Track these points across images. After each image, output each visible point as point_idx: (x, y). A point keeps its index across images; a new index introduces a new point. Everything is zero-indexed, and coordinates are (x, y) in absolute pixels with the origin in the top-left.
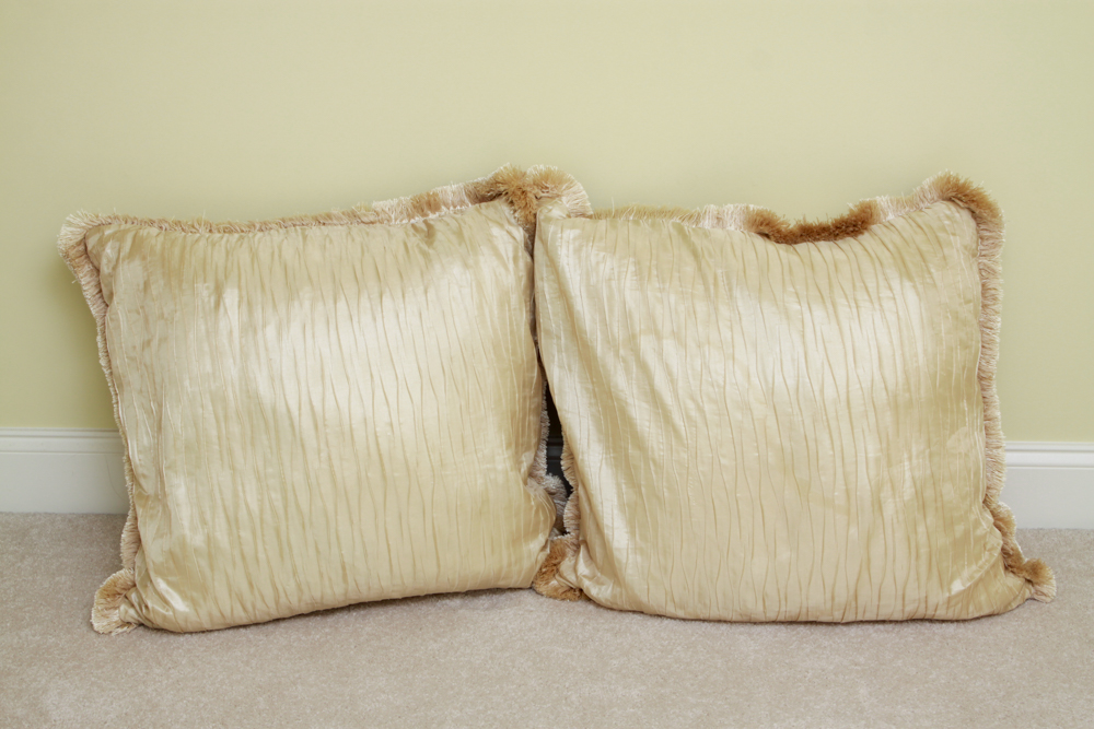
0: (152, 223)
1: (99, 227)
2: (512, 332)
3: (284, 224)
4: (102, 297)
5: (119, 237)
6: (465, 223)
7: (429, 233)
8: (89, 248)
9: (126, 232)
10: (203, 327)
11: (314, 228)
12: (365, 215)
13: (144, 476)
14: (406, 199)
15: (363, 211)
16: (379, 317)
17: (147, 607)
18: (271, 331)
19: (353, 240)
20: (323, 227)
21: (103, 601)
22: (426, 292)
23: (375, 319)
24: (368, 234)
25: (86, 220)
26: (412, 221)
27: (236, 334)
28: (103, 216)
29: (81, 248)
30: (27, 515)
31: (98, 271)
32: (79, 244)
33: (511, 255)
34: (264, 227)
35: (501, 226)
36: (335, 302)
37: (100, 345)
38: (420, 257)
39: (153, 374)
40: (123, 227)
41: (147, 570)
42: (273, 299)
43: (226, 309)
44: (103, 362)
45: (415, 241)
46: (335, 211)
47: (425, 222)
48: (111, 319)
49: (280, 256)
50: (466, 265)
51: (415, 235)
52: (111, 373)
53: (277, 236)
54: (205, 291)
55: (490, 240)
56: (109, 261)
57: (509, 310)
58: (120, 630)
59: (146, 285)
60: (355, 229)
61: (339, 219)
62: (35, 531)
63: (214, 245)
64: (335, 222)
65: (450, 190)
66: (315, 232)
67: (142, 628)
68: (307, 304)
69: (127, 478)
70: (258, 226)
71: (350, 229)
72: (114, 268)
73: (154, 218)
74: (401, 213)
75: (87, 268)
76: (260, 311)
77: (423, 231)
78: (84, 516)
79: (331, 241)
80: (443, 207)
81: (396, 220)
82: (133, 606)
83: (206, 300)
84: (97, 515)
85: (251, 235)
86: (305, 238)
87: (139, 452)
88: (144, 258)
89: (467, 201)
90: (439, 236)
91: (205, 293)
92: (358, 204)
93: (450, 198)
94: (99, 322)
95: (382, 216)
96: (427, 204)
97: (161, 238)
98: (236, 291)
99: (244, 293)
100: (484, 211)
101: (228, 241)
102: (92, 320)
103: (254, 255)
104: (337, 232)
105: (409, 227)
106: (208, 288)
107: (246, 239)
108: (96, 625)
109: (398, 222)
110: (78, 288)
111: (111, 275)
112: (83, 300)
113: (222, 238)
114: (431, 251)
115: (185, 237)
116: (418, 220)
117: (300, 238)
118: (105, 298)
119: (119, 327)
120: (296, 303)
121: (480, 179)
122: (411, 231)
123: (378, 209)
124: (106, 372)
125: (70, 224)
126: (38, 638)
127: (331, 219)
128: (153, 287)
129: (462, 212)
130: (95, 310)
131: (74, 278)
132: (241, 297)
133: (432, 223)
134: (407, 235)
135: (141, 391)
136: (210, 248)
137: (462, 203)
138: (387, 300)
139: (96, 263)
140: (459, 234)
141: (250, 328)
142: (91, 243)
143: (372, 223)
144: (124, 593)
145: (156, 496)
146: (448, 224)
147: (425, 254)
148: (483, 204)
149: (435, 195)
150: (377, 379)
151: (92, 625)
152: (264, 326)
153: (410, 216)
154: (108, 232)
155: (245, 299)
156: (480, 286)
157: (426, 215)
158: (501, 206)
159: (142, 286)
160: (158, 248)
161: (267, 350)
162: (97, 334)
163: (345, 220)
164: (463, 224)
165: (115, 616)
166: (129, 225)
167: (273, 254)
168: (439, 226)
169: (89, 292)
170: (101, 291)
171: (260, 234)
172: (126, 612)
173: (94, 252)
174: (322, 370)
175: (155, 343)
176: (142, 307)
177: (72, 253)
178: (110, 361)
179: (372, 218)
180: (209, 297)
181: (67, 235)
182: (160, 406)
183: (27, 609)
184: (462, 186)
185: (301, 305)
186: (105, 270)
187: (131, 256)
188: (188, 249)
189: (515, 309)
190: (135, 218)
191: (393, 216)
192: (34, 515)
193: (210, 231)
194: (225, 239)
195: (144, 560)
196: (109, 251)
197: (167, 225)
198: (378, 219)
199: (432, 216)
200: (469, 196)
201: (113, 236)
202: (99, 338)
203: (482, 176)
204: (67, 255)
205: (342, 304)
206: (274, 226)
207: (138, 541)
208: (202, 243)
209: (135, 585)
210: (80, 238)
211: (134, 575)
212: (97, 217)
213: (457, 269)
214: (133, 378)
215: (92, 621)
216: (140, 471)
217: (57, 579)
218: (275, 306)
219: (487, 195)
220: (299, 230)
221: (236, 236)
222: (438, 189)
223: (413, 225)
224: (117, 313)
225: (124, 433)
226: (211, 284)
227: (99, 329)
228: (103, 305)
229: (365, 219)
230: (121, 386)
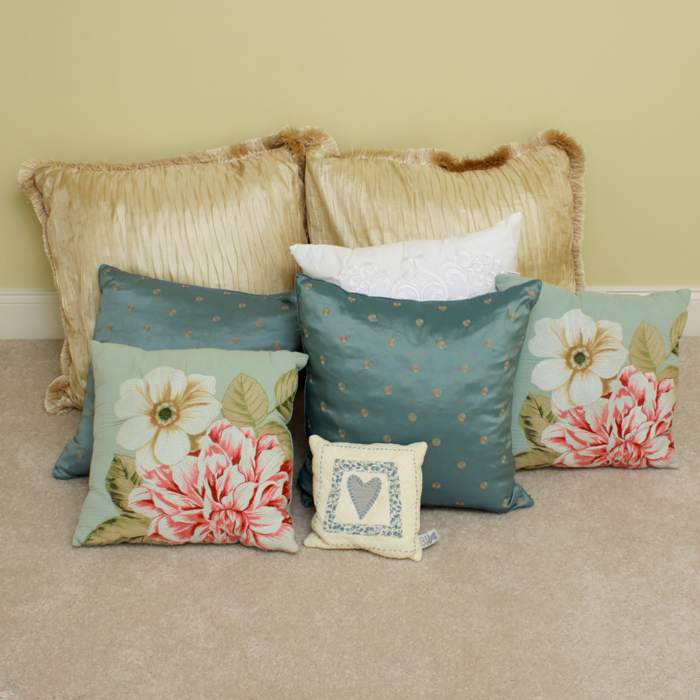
0: (74, 165)
1: (42, 169)
2: (292, 228)
3: (154, 164)
4: (45, 211)
5: (54, 174)
6: (262, 162)
7: (241, 169)
8: (37, 182)
9: (58, 171)
10: (104, 229)
11: (171, 166)
12: (202, 158)
13: (72, 319)
14: (227, 148)
15: (201, 156)
16: (210, 220)
17: (76, 398)
18: (145, 230)
19: (195, 173)
20: (177, 166)
21: (51, 394)
22: (239, 204)
23: (208, 221)
24: (203, 169)
25: (34, 165)
26: (231, 161)
27: (124, 232)
28: (45, 162)
29: (32, 182)
30: (9, 341)
31: (41, 195)
32: (30, 179)
33: (290, 181)
34: (142, 167)
35: (284, 163)
36: (184, 212)
37: (45, 240)
38: (235, 184)
39: (76, 257)
40: (57, 168)
41: (76, 376)
42: (146, 211)
43: (118, 218)
44: (46, 251)
45: (232, 173)
46: (184, 156)
47: (239, 161)
48: (50, 225)
49: (150, 184)
50: (263, 188)
51: (232, 170)
52: (51, 257)
53: (148, 172)
54: (105, 207)
55: (277, 172)
56: (48, 189)
57: (290, 214)
58: (62, 412)
59: (70, 204)
60: (196, 167)
61: (186, 160)
62: (13, 351)
63: (110, 178)
64: (184, 162)
65: (254, 142)
66: (172, 169)
67: (75, 410)
68: (167, 213)
69: (63, 320)
70: (137, 166)
71: (193, 166)
72: (51, 194)
73: (75, 163)
74: (224, 156)
75: (36, 194)
76: (138, 218)
77: (237, 167)
78: (43, 341)
79: (181, 174)
80: (249, 152)
81: (221, 160)
82: (69, 397)
83: (106, 212)
84: (50, 340)
85: (133, 172)
86: (165, 172)
87: (69, 305)
88: (68, 187)
89: (264, 148)
90: (247, 170)
91: (105, 208)
92: (198, 151)
93: (253, 146)
94: (43, 226)
95: (212, 158)
96: (239, 150)
97: (79, 175)
98: (124, 207)
99: (129, 208)
100: (274, 154)
101: (119, 175)
102: (40, 225)
103: (134, 183)
104: (185, 169)
105: (229, 165)
106: (106, 205)
107: (130, 174)
108: (48, 409)
109: (222, 161)
110: (31, 206)
111: (49, 198)
112: (34, 213)
113: (115, 174)
114: (242, 180)
115: (93, 174)
116: (234, 160)
117: (163, 173)
118: (46, 211)
119: (54, 229)
120: (160, 213)
121: (271, 135)
122: (230, 167)
123: (210, 154)
124: (49, 256)
125: (25, 167)
126: (14, 417)
127: (181, 161)
128: (74, 205)
129: (261, 155)
130: (40, 219)
131: (28, 200)
132: (126, 210)
133: (242, 162)
134: (228, 170)
135: (69, 268)
136: (108, 180)
137: (261, 149)
138: (215, 210)
139: (41, 191)
140: (259, 168)
141: (133, 229)
142: (38, 178)
143: (206, 162)
144: (63, 389)
145: (79, 331)
146: (252, 163)
147: (238, 182)
148: (274, 150)
149: (244, 145)
150: (210, 258)
151: (45, 409)
152: (141, 227)
153: (229, 158)
154: (47, 172)
155: (129, 211)
156: (271, 200)
157: (239, 157)
158: (284, 152)
159: (67, 204)
160: (77, 181)
161: (143, 242)
162: (42, 234)
163: (190, 161)
164: (261, 163)
165: (60, 403)
166: (60, 167)
167: (146, 182)
168: (247, 164)
169: (37, 208)
170: (44, 208)
171: (139, 171)
172: (65, 401)
173: (40, 184)
174: (177, 254)
175: (76, 238)
176: (68, 217)
177: (26, 185)
178: (50, 250)
179: (206, 160)
180: (108, 210)
181: (23, 174)
182: (80, 277)
183: (7, 399)
184: (260, 138)
185: (163, 215)
186: (46, 195)
187: (61, 186)
188: (95, 181)
189: (293, 214)
190: (64, 163)
191: (219, 158)
192: (13, 341)
193: (109, 170)
194: (117, 174)
195: (74, 370)
196: (48, 183)
197: (83, 167)
198: (211, 160)
199: (243, 158)
200: (265, 145)
201: (50, 174)
202: (44, 236)
203: (273, 133)
204: (23, 186)
205: (188, 213)
206: (147, 166)
207: (70, 358)
208: (103, 177)
209: (69, 385)
210: (31, 176)
211: (68, 379)
212: (41, 162)
213: (257, 191)
214: (64, 260)
215: (45, 406)
216: (69, 316)
217: (26, 380)
218: (147, 215)
219: (276, 144)
220: (162, 168)
221: (124, 172)
222: (246, 141)
223: (231, 164)
224: (53, 221)
225: (60, 293)
226: (109, 202)
227: (44, 230)
228: (46, 216)
229: (202, 161)
230: (57, 265)
